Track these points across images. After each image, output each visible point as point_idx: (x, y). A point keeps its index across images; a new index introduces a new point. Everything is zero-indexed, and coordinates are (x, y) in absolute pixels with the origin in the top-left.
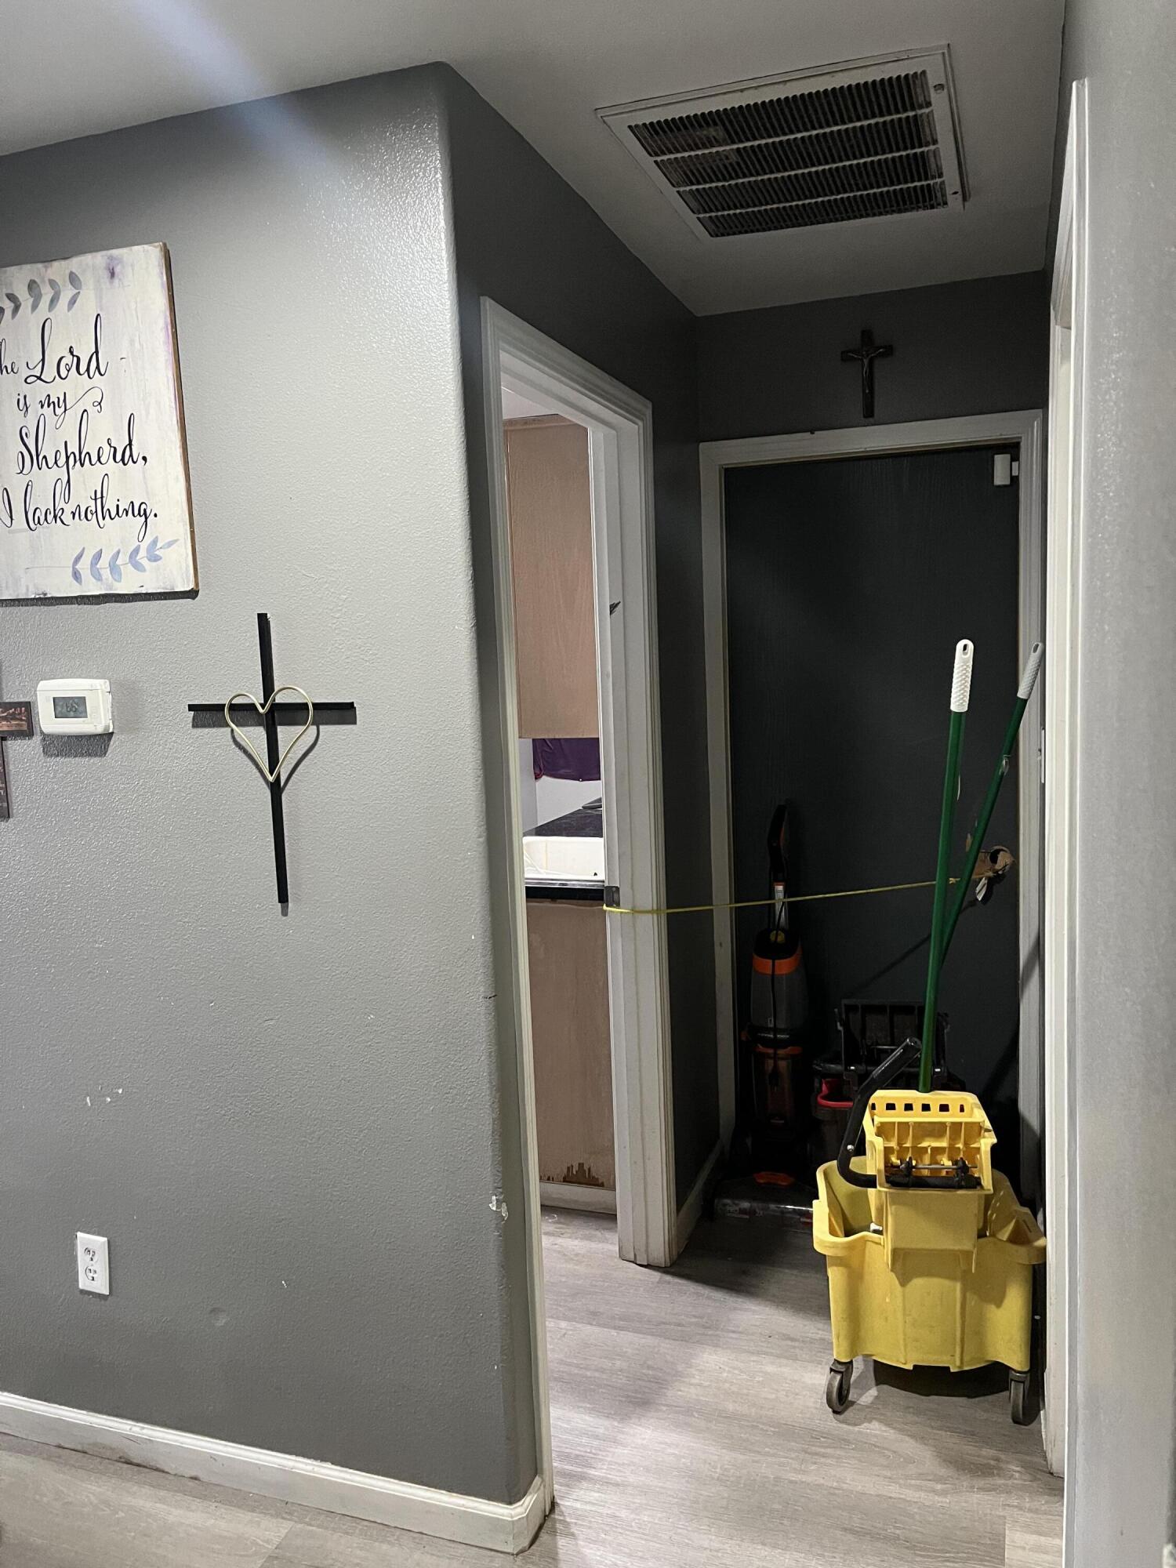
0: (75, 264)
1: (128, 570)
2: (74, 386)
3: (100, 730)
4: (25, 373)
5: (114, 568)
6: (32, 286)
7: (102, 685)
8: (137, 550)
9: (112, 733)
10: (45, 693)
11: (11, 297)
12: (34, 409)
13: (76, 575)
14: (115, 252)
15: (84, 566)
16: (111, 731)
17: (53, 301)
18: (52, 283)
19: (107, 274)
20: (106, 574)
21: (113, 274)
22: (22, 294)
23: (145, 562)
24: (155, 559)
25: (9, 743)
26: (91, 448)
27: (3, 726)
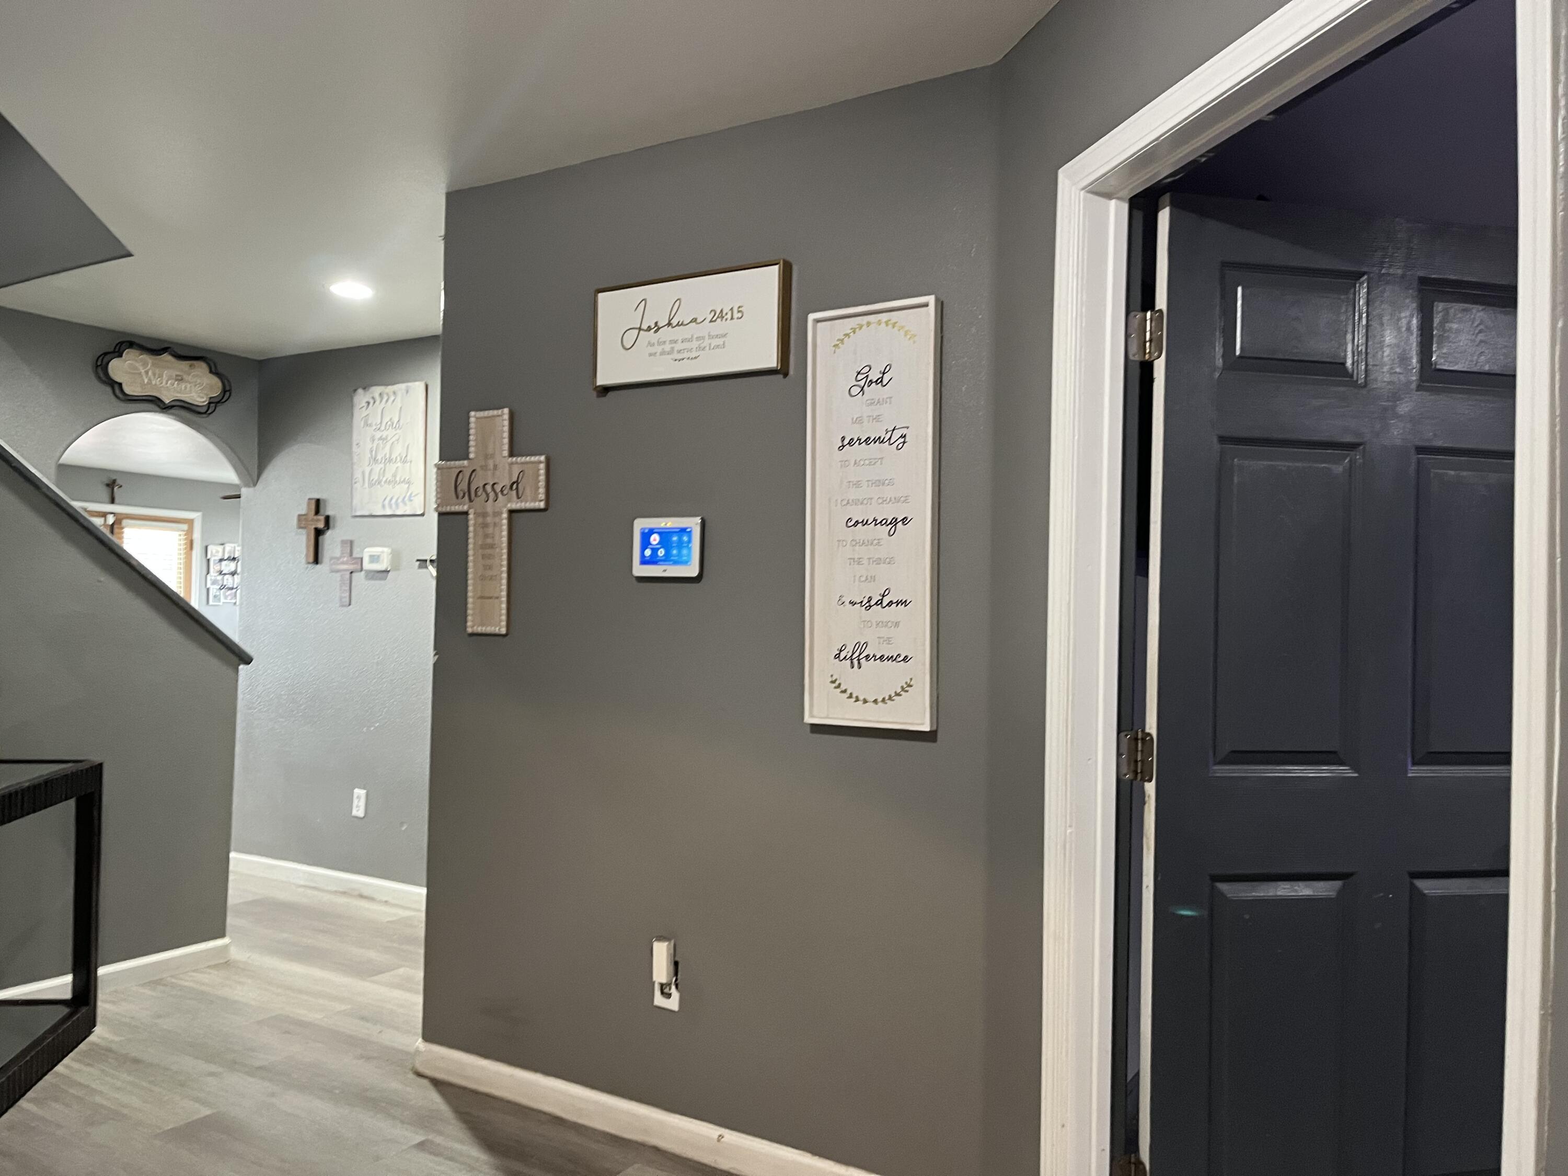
0: (396, 387)
1: (401, 505)
2: (390, 433)
3: (383, 569)
4: (374, 427)
5: (397, 504)
6: (381, 394)
7: (387, 550)
8: (404, 497)
9: (389, 571)
10: (367, 553)
11: (373, 398)
12: (376, 442)
13: (384, 506)
14: (410, 384)
15: (387, 502)
16: (388, 570)
17: (387, 401)
18: (388, 394)
19: (405, 393)
20: (394, 506)
21: (407, 392)
22: (378, 400)
23: (407, 502)
24: (411, 500)
25: (354, 575)
26: (394, 456)
27: (352, 567)
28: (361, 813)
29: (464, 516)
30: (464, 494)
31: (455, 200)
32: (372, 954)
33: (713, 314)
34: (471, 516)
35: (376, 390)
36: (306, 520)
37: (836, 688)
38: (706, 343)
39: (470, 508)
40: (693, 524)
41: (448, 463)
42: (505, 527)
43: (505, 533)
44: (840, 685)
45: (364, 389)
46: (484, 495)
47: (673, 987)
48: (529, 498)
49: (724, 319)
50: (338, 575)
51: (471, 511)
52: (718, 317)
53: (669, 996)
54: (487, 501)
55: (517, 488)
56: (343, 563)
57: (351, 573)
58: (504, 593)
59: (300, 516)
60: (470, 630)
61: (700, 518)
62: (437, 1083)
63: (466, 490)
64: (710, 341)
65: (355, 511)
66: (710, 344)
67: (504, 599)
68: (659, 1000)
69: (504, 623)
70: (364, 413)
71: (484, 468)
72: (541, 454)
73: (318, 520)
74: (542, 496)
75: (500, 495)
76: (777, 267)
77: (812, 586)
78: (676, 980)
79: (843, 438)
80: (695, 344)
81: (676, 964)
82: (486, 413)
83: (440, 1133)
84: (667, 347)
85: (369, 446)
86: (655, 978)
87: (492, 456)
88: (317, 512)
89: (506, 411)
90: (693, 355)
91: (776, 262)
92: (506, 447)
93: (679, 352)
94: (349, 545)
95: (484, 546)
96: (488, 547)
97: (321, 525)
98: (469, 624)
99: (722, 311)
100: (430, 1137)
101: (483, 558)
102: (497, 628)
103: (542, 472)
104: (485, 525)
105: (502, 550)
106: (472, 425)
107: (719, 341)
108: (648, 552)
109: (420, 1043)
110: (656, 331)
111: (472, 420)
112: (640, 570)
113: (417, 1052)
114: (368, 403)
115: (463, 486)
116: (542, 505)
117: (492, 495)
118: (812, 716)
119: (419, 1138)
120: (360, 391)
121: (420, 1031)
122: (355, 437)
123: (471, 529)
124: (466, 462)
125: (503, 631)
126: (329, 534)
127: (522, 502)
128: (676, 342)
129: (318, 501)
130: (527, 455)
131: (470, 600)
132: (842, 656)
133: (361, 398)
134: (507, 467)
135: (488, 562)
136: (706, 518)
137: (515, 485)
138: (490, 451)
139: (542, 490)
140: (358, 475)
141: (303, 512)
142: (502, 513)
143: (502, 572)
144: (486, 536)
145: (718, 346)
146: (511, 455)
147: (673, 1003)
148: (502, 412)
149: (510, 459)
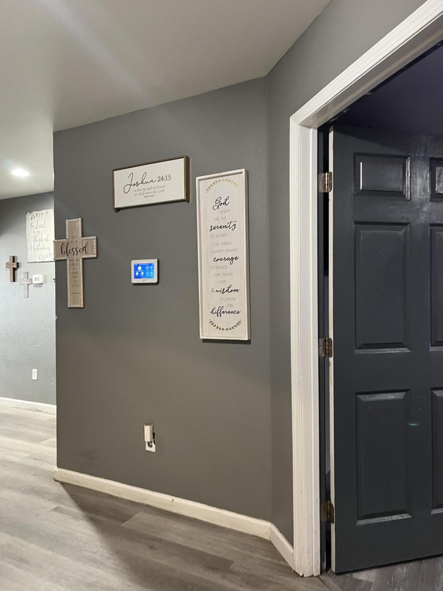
0: (42, 211)
2: (41, 229)
3: (40, 283)
4: (35, 227)
5: (45, 257)
6: (37, 214)
7: (42, 276)
8: (47, 255)
9: (43, 284)
10: (34, 277)
11: (34, 216)
12: (36, 233)
13: (40, 258)
14: (48, 210)
17: (39, 217)
18: (39, 214)
19: (46, 214)
20: (44, 258)
22: (36, 216)
24: (50, 256)
25: (29, 285)
26: (43, 239)
27: (28, 283)
28: (36, 379)
29: (65, 261)
30: (65, 253)
31: (57, 135)
32: (40, 433)
33: (159, 178)
34: (68, 261)
35: (35, 213)
36: (9, 265)
37: (212, 324)
38: (157, 190)
39: (67, 258)
40: (154, 262)
41: (58, 240)
42: (81, 265)
43: (81, 268)
44: (213, 323)
45: (30, 212)
46: (73, 252)
47: (153, 443)
48: (90, 253)
49: (164, 180)
50: (23, 286)
51: (68, 259)
52: (161, 179)
53: (151, 446)
54: (74, 255)
55: (85, 250)
56: (25, 281)
57: (28, 285)
58: (82, 291)
59: (7, 263)
60: (69, 306)
61: (157, 259)
62: (63, 484)
63: (66, 251)
64: (158, 189)
65: (29, 261)
66: (158, 190)
67: (82, 294)
68: (148, 448)
69: (82, 303)
70: (30, 222)
71: (72, 242)
72: (94, 236)
73: (14, 265)
74: (95, 252)
75: (79, 252)
76: (183, 158)
77: (201, 285)
78: (154, 440)
79: (211, 227)
80: (152, 190)
81: (154, 434)
82: (72, 220)
83: (64, 504)
84: (142, 192)
85: (33, 234)
86: (146, 440)
87: (76, 237)
88: (14, 261)
89: (80, 219)
90: (152, 195)
91: (182, 157)
92: (80, 233)
93: (146, 193)
94: (27, 274)
95: (73, 273)
96: (75, 273)
97: (15, 267)
98: (69, 304)
99: (162, 177)
100: (59, 506)
101: (73, 278)
102: (80, 305)
103: (95, 243)
104: (73, 265)
105: (80, 274)
106: (67, 225)
107: (162, 189)
108: (137, 274)
109: (56, 468)
110: (137, 186)
111: (67, 223)
112: (134, 281)
113: (55, 472)
114: (32, 218)
115: (64, 249)
116: (95, 256)
117: (76, 253)
118: (202, 336)
119: (55, 506)
120: (28, 213)
121: (56, 463)
122: (27, 231)
123: (68, 266)
124: (65, 240)
125: (82, 306)
126: (19, 270)
127: (87, 255)
128: (145, 190)
129: (14, 257)
130: (88, 236)
131: (69, 294)
132: (214, 312)
133: (29, 216)
134: (81, 241)
135: (75, 279)
136: (159, 259)
137: (84, 248)
138: (74, 235)
139: (95, 250)
140: (29, 246)
141: (8, 261)
142: (80, 260)
143: (80, 283)
144: (74, 269)
145: (161, 191)
146: (83, 236)
147: (153, 449)
148: (78, 219)
149: (82, 238)
